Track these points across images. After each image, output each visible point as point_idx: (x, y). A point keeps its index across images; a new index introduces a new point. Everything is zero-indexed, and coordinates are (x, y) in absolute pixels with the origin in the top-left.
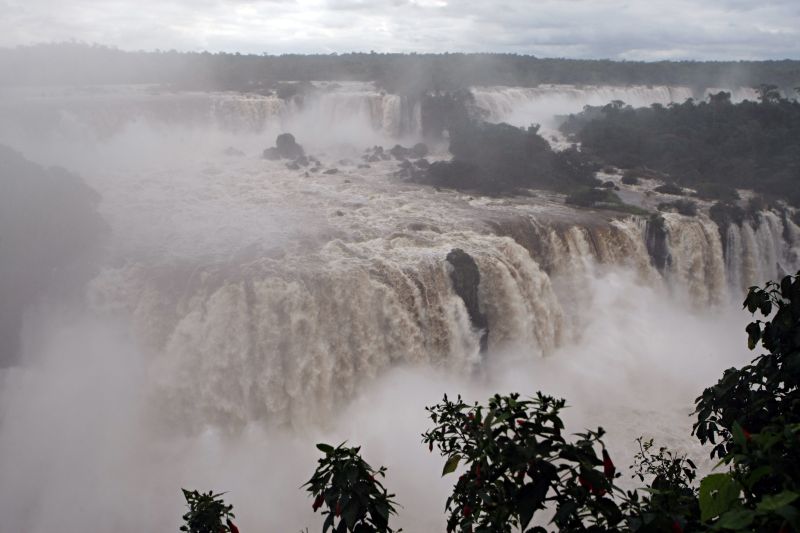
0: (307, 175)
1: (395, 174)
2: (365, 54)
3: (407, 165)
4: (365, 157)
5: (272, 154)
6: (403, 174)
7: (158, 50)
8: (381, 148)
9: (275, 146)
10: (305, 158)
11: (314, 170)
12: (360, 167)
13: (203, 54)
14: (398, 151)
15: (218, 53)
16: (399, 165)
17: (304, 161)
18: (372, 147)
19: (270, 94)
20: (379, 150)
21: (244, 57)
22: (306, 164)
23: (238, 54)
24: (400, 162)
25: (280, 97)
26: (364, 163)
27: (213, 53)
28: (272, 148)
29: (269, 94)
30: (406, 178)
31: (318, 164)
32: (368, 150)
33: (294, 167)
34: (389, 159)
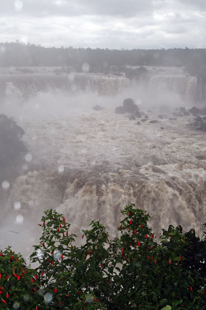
0: (139, 123)
1: (191, 124)
2: (182, 49)
3: (199, 119)
4: (174, 114)
5: (119, 110)
6: (196, 124)
7: (62, 47)
8: (184, 108)
9: (122, 105)
10: (139, 113)
11: (143, 121)
12: (171, 119)
13: (87, 49)
14: (194, 111)
15: (96, 49)
16: (194, 119)
17: (139, 115)
18: (179, 108)
19: (122, 75)
20: (183, 109)
21: (111, 51)
22: (140, 116)
23: (107, 49)
24: (195, 117)
25: (126, 77)
26: (173, 117)
27: (93, 49)
28: (121, 107)
29: (120, 75)
30: (197, 127)
31: (146, 117)
32: (177, 109)
33: (132, 118)
34: (189, 115)
